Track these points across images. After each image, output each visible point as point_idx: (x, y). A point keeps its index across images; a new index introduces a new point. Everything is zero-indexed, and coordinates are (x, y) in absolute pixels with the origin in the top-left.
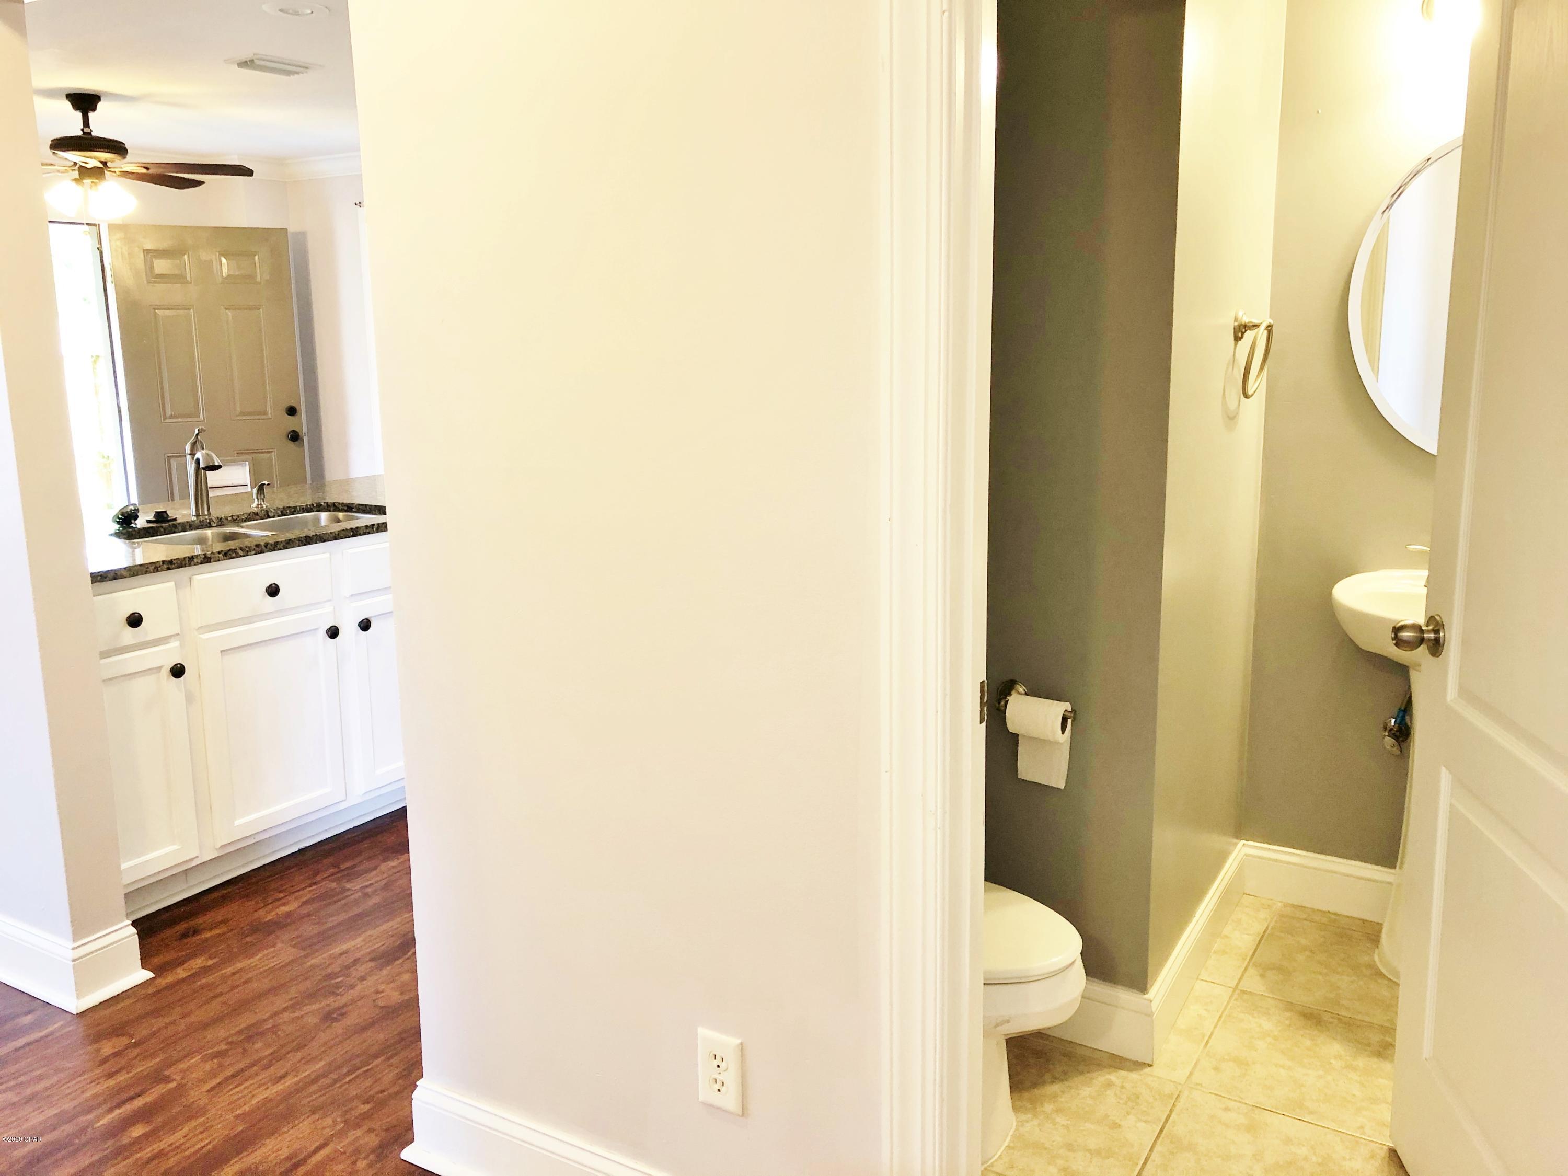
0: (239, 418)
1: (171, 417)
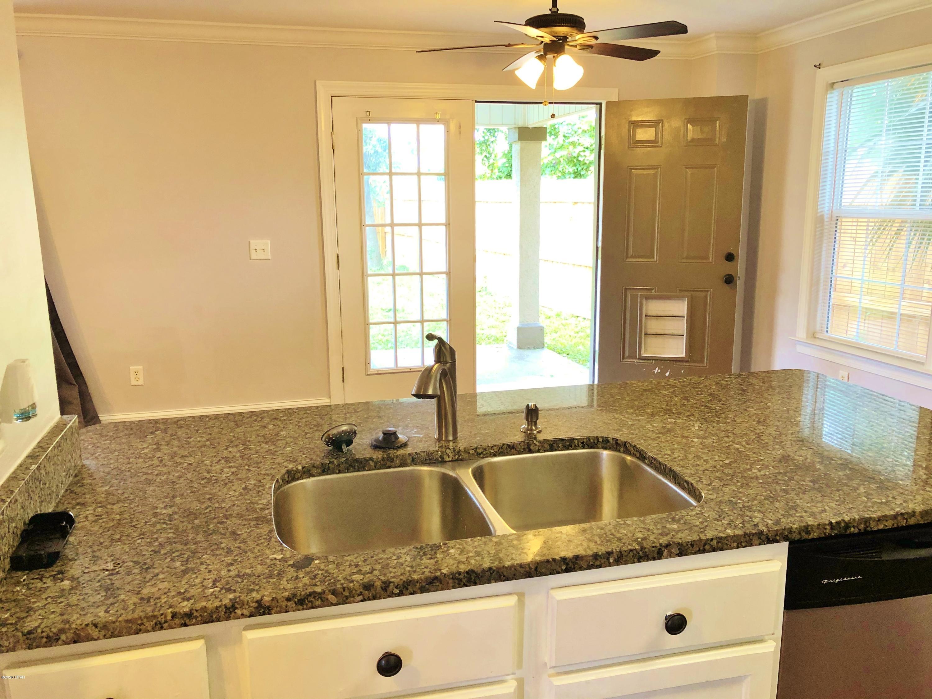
0: (685, 261)
1: (632, 257)
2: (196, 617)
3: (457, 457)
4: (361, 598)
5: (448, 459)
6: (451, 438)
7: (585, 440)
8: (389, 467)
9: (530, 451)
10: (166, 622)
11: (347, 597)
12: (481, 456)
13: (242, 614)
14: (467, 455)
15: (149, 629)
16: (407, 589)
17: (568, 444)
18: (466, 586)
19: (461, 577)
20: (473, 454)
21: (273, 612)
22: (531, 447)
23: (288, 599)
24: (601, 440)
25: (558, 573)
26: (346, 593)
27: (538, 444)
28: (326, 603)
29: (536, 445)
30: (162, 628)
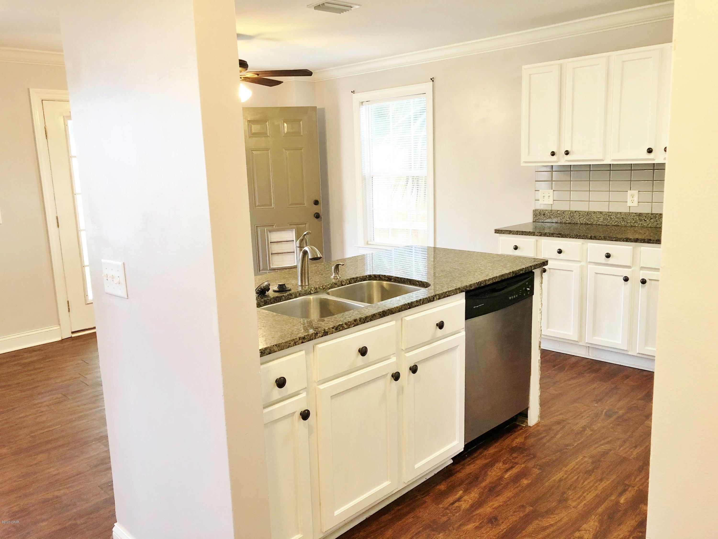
0: (291, 206)
1: (259, 206)
2: (306, 339)
3: (316, 291)
4: (353, 325)
5: (312, 292)
6: (307, 284)
7: (362, 278)
8: (291, 299)
9: (342, 285)
10: (297, 342)
11: (349, 325)
12: (325, 289)
13: (320, 336)
14: (319, 290)
15: (292, 345)
16: (366, 320)
17: (355, 280)
18: (382, 317)
19: (381, 314)
20: (321, 289)
21: (328, 334)
22: (343, 283)
23: (333, 328)
24: (368, 276)
25: (407, 309)
26: (349, 324)
27: (345, 281)
28: (344, 329)
29: (344, 282)
30: (296, 345)
